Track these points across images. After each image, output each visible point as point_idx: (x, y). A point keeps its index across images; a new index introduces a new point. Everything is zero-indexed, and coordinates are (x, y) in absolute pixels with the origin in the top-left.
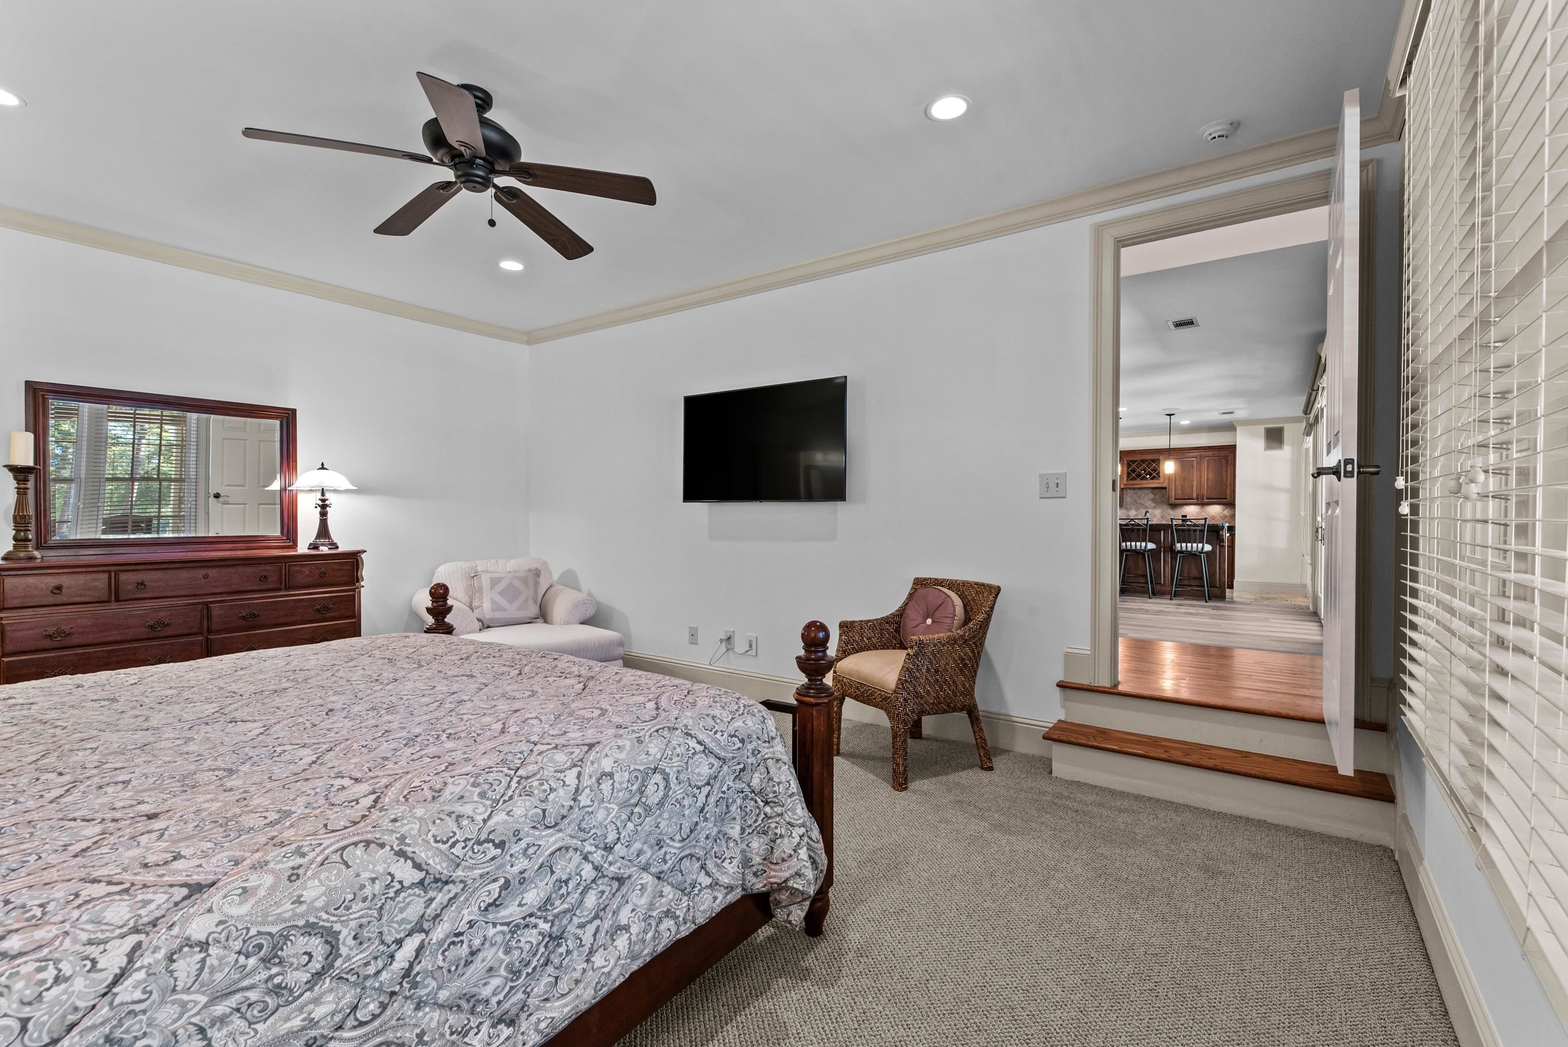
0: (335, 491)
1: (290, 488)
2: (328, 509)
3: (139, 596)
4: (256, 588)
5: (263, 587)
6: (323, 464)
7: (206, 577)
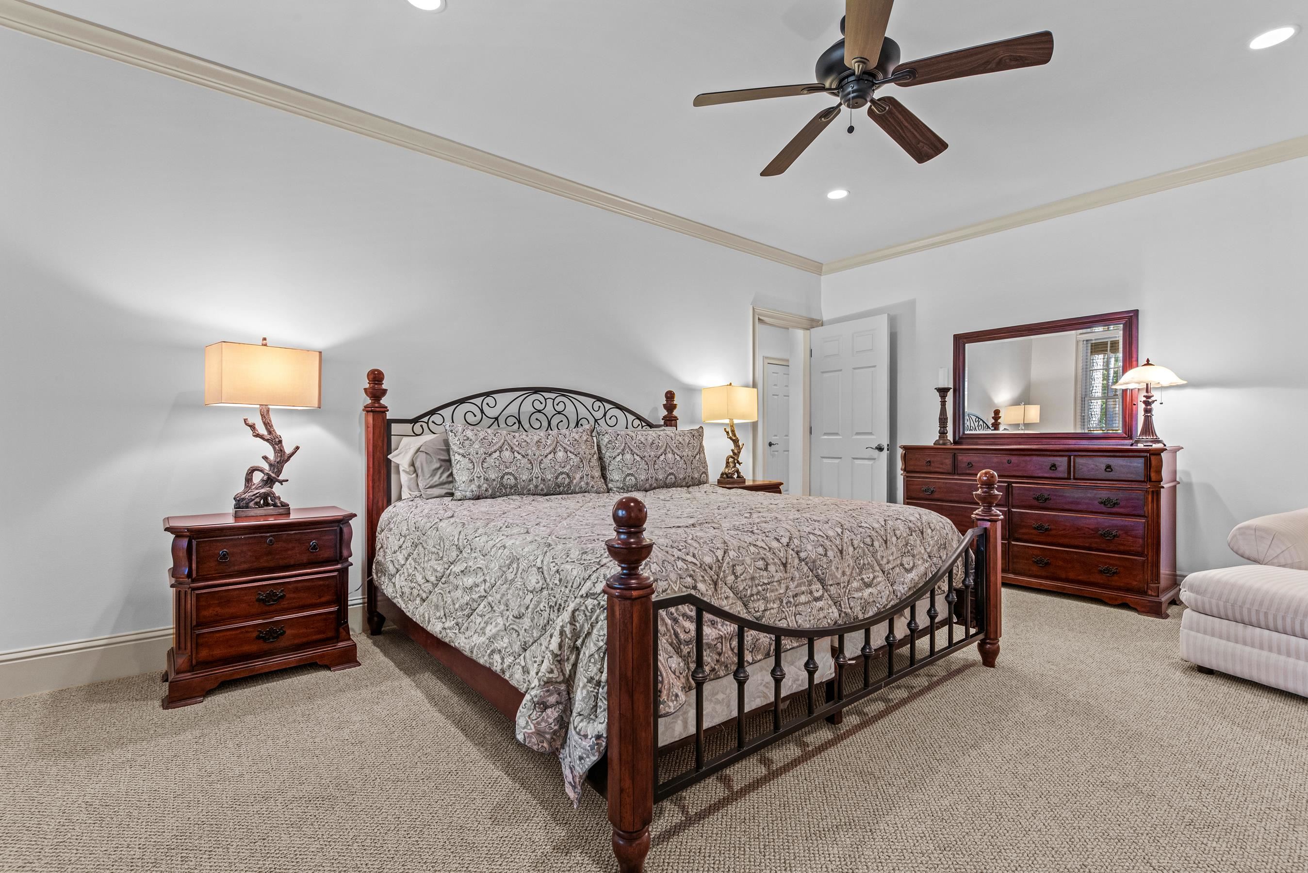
0: (1163, 388)
1: (1114, 387)
2: (1153, 406)
3: (968, 472)
4: (1046, 475)
5: (1053, 475)
6: (1148, 360)
7: (1009, 462)
